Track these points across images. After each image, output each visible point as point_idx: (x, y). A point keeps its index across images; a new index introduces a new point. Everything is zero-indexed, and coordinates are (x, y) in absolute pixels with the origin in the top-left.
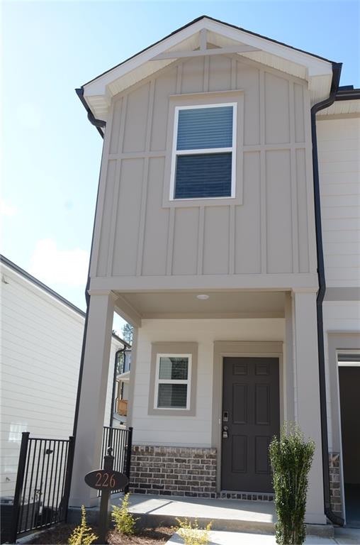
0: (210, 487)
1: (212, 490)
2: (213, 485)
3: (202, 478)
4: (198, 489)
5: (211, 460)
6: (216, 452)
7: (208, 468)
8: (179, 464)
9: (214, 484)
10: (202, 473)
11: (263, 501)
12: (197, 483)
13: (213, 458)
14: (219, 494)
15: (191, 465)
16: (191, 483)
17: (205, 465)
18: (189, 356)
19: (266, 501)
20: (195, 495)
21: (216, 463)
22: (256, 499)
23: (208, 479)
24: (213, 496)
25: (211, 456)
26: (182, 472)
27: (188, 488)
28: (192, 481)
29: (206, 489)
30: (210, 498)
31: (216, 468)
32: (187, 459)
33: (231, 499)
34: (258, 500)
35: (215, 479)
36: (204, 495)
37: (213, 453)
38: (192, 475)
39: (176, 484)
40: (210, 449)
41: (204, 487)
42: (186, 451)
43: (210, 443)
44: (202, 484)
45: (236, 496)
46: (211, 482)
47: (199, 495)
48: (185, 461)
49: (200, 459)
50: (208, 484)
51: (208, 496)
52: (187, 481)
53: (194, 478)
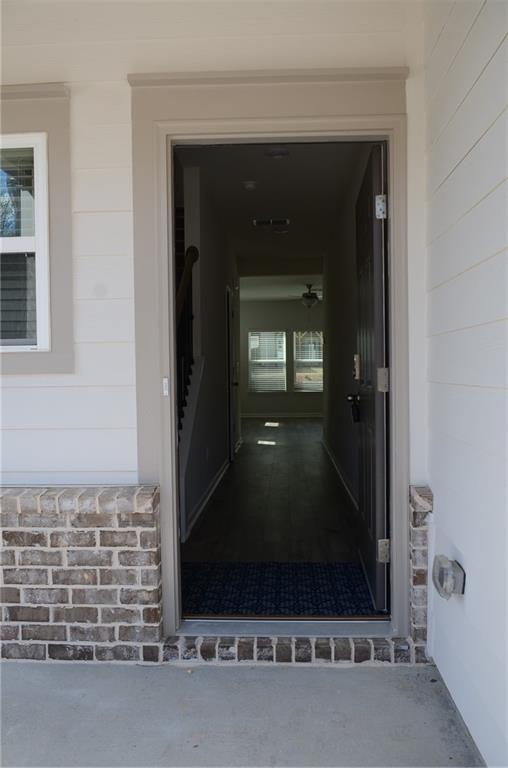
0: (140, 623)
1: (146, 633)
2: (148, 620)
3: (108, 596)
4: (96, 634)
5: (139, 530)
6: (156, 501)
7: (128, 558)
8: (18, 550)
9: (151, 616)
10: (107, 577)
11: (333, 664)
12: (90, 615)
13: (143, 523)
14: (171, 647)
15: (63, 550)
16: (69, 615)
17: (116, 550)
18: (36, 142)
19: (345, 664)
20: (86, 654)
21: (158, 539)
22: (308, 659)
23: (130, 598)
24: (150, 654)
25: (138, 519)
26: (33, 576)
27: (59, 633)
28: (70, 605)
29: (126, 633)
30: (141, 662)
31: (158, 558)
32: (48, 531)
33: (216, 662)
34: (317, 663)
35: (158, 596)
36: (117, 654)
37: (144, 507)
38: (70, 588)
39: (13, 618)
40: (129, 491)
41: (117, 625)
42: (39, 504)
43: (135, 467)
44: (109, 616)
45: (234, 650)
46: (141, 608)
47: (101, 653)
48: (38, 539)
49: (97, 531)
50: (129, 615)
51: (131, 654)
52: (51, 607)
53: (79, 596)
